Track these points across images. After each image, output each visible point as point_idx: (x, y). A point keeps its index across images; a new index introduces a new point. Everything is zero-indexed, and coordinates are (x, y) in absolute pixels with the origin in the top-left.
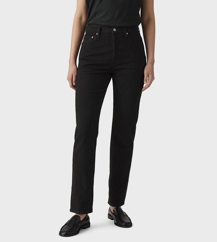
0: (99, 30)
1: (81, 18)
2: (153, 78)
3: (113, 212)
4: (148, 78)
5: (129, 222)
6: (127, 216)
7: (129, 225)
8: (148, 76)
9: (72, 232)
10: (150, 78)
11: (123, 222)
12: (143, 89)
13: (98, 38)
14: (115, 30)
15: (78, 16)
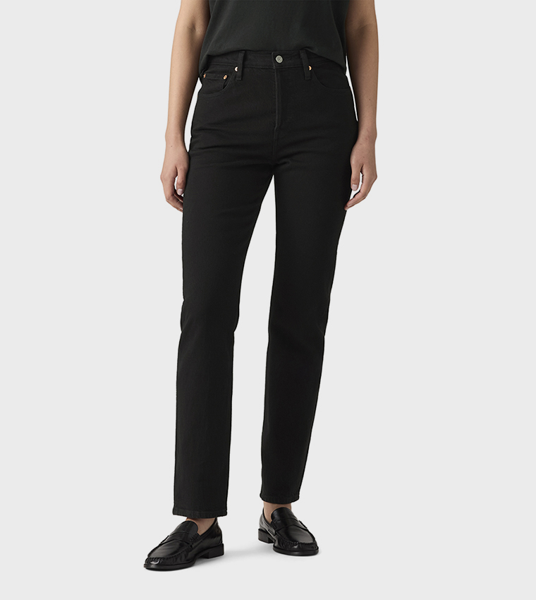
0: (240, 61)
1: (192, 29)
2: (374, 176)
3: (270, 520)
4: (361, 175)
5: (312, 542)
6: (307, 530)
7: (311, 549)
8: (361, 172)
9: (176, 559)
10: (365, 177)
11: (295, 541)
12: (349, 203)
13: (237, 79)
14: (279, 59)
15: (185, 23)
